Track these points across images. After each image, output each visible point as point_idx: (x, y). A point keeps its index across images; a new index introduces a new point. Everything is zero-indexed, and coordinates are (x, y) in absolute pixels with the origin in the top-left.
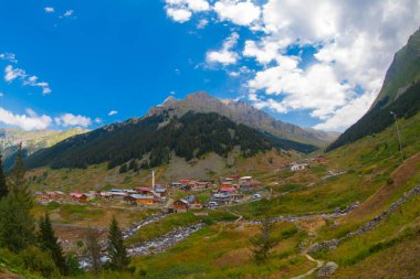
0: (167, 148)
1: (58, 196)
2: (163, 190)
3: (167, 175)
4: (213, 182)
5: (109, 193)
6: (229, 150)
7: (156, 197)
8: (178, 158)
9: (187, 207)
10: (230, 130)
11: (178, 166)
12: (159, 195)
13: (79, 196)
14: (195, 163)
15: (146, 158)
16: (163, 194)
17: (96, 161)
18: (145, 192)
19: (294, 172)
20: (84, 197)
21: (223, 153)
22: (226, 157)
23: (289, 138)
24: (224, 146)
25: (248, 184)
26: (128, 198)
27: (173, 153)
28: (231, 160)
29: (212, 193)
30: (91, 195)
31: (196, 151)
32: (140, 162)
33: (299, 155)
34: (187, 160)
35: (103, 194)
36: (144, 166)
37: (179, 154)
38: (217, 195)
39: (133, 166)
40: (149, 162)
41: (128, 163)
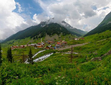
0: (45, 32)
1: (16, 47)
2: (44, 43)
3: (45, 40)
4: (56, 42)
5: (30, 45)
6: (60, 33)
7: (42, 45)
8: (47, 35)
9: (49, 48)
10: (60, 28)
11: (47, 37)
12: (43, 45)
13: (22, 46)
14: (51, 36)
15: (40, 35)
16: (44, 45)
17: (27, 37)
18: (39, 44)
19: (76, 40)
20: (24, 46)
21: (58, 34)
22: (59, 35)
23: (74, 32)
24: (59, 32)
25: (64, 43)
26: (35, 46)
27: (46, 34)
28: (60, 36)
29: (55, 45)
30: (26, 46)
31: (52, 33)
32: (38, 36)
33: (77, 37)
34: (50, 36)
35: (29, 45)
36: (39, 37)
37: (48, 34)
38: (56, 45)
39: (37, 37)
40: (40, 36)
41: (35, 37)
